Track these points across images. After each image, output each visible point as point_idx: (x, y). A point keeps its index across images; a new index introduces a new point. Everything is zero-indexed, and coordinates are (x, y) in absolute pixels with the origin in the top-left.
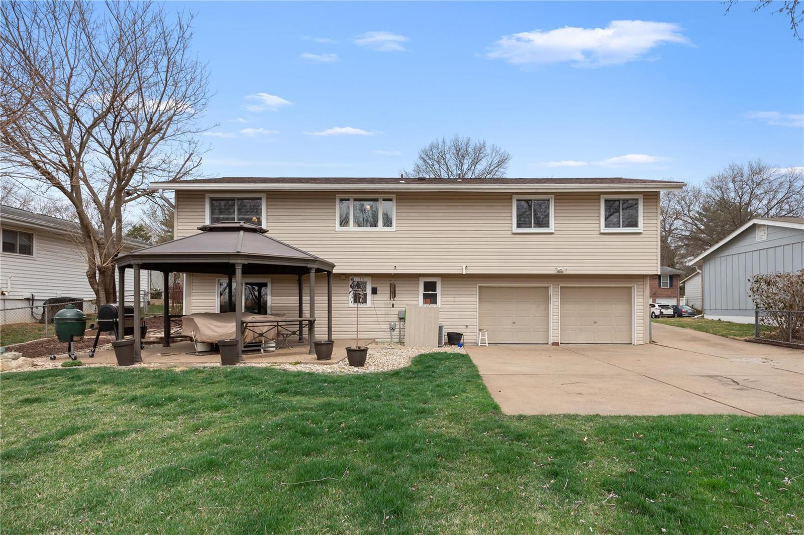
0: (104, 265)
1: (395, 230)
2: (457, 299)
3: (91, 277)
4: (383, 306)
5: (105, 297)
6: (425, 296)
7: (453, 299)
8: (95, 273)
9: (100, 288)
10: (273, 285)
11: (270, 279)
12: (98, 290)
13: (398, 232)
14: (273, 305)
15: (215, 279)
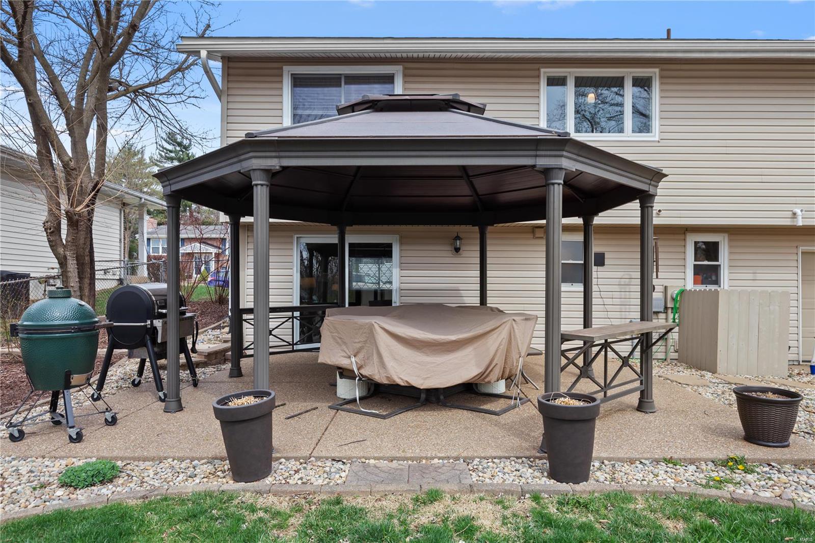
0: (78, 209)
1: (657, 139)
2: (759, 276)
3: (53, 231)
4: (617, 288)
5: (76, 270)
6: (697, 270)
7: (750, 276)
8: (59, 224)
9: (68, 253)
10: (404, 247)
11: (398, 236)
12: (65, 257)
13: (663, 143)
14: (404, 286)
15: (292, 237)
